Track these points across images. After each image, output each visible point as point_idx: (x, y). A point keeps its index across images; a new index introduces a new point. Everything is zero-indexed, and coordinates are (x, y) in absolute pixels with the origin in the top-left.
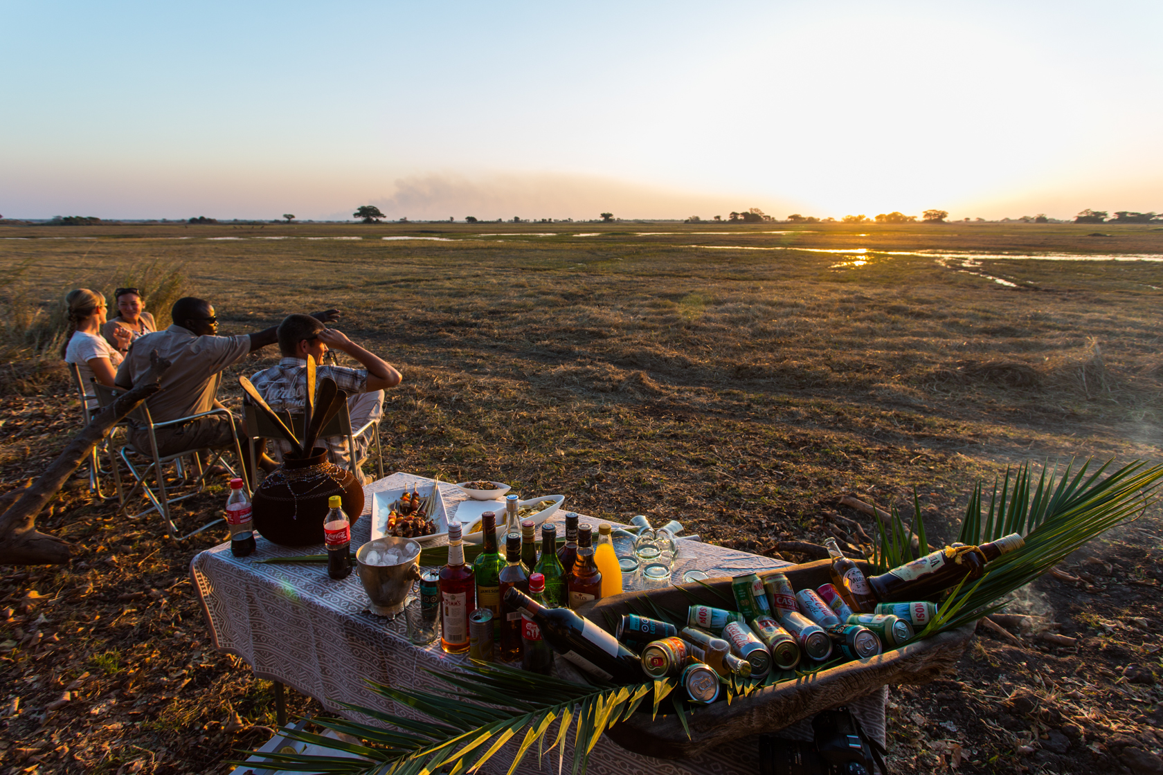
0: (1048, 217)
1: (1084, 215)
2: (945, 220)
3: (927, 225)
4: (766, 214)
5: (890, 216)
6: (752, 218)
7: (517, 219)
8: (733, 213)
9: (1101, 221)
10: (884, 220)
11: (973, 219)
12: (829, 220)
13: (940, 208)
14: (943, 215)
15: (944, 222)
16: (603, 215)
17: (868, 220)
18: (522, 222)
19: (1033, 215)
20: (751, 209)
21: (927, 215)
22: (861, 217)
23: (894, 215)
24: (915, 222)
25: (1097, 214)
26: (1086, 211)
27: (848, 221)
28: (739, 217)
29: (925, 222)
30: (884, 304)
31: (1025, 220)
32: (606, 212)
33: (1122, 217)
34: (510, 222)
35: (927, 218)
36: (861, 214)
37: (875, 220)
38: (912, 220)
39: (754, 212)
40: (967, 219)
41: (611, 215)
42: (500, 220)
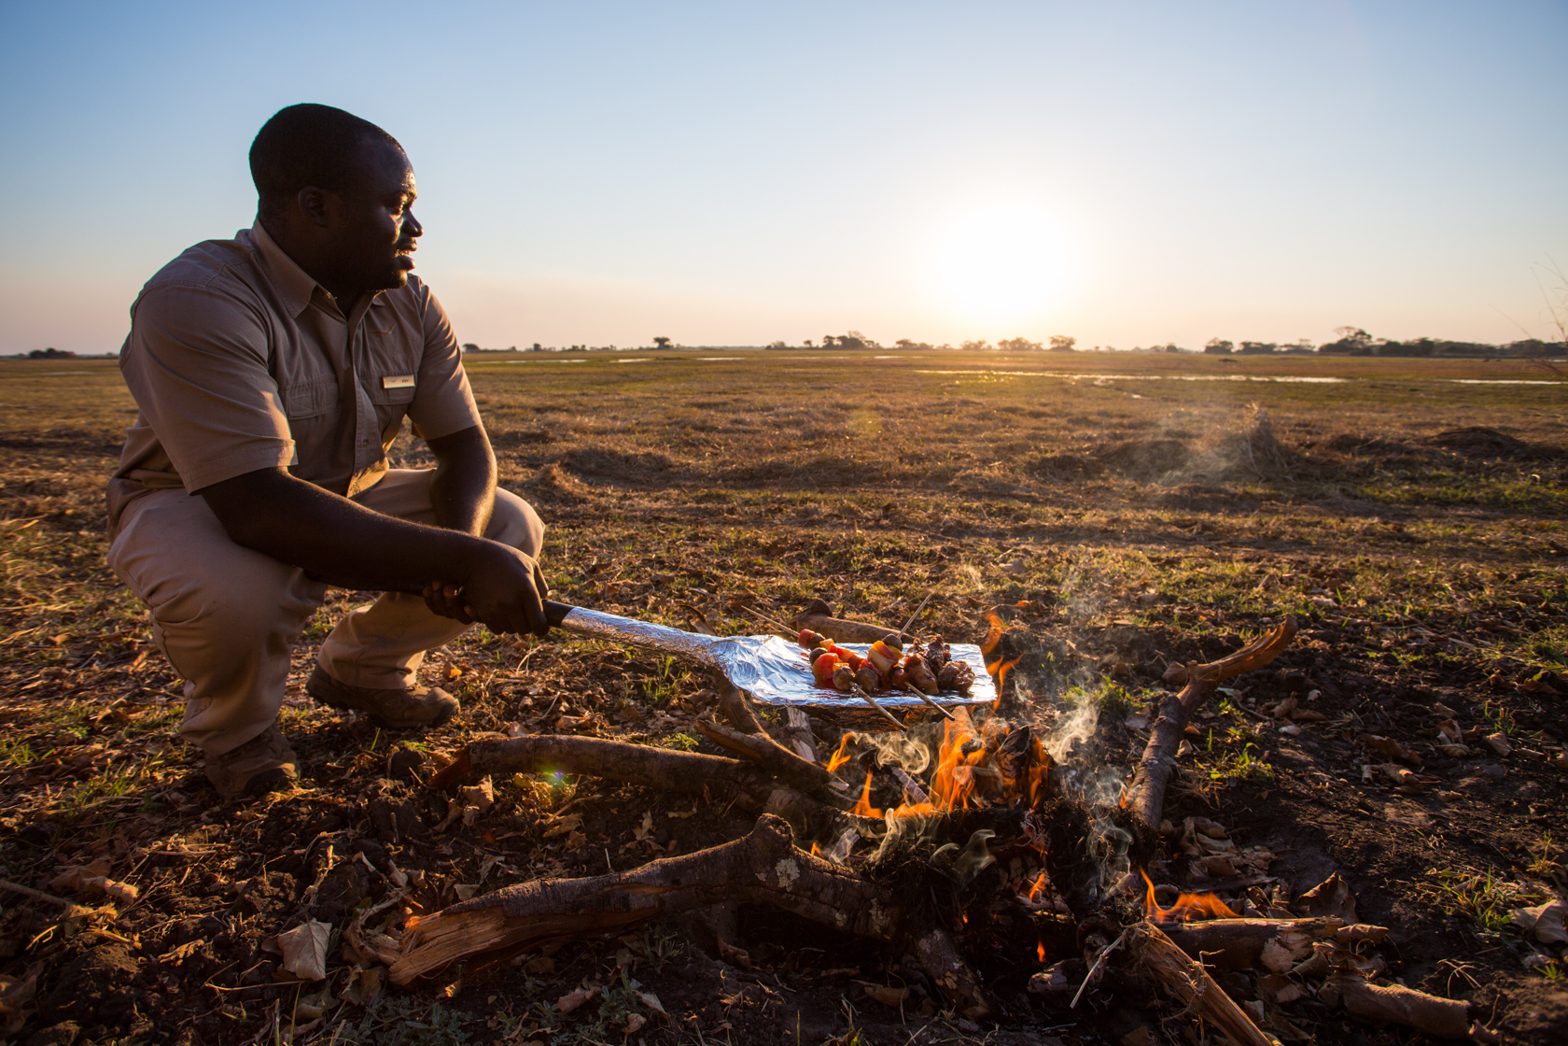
0: (1178, 346)
1: (1212, 345)
2: (1073, 347)
3: (1053, 353)
4: (868, 339)
5: (1013, 343)
6: (851, 343)
7: (537, 347)
8: (828, 337)
9: (1228, 352)
10: (1008, 346)
11: (1103, 348)
12: (945, 347)
13: (1068, 335)
14: (1071, 342)
15: (1073, 351)
16: (657, 340)
17: (990, 347)
18: (545, 351)
19: (1163, 344)
20: (850, 332)
21: (1054, 341)
22: (981, 343)
23: (1018, 341)
24: (1041, 350)
25: (1225, 343)
26: (1214, 341)
27: (967, 348)
28: (836, 342)
29: (1053, 349)
30: (1043, 432)
31: (1156, 349)
32: (660, 336)
33: (1248, 348)
34: (529, 351)
35: (1055, 345)
36: (981, 339)
37: (998, 348)
38: (1038, 348)
39: (854, 336)
40: (1097, 348)
41: (667, 340)
42: (514, 348)
